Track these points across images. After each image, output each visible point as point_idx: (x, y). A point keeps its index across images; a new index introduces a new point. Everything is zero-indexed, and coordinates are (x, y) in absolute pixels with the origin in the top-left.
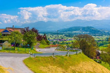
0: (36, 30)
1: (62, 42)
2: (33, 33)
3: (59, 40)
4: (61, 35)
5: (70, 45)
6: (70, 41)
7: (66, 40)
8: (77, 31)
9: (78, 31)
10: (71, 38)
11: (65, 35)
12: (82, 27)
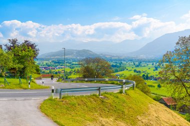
0: (33, 45)
1: (48, 71)
2: (28, 48)
3: (45, 68)
4: (47, 62)
5: (61, 75)
6: (60, 70)
7: (54, 69)
8: (69, 55)
9: (71, 56)
10: (61, 65)
11: (52, 62)
12: (76, 50)
